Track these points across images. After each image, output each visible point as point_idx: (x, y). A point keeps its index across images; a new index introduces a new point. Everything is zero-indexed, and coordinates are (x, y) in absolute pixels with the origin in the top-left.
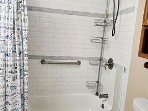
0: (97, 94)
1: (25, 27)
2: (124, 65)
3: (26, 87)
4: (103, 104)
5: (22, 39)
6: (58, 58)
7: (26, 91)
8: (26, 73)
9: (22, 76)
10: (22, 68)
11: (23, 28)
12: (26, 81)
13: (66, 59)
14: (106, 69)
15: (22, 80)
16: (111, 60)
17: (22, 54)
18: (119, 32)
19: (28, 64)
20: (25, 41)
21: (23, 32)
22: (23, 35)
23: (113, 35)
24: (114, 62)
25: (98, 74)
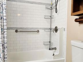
0: (50, 49)
1: (4, 2)
2: (64, 27)
3: (5, 40)
4: (54, 54)
5: (3, 10)
6: (26, 29)
7: (5, 42)
8: (5, 31)
9: (3, 33)
10: (3, 27)
11: (3, 3)
12: (5, 36)
13: (31, 29)
14: (54, 32)
15: (3, 35)
16: (56, 27)
17: (2, 19)
18: (59, 10)
19: (6, 25)
20: (4, 11)
21: (3, 5)
22: (3, 7)
23: (56, 13)
24: (58, 28)
25: (49, 38)
